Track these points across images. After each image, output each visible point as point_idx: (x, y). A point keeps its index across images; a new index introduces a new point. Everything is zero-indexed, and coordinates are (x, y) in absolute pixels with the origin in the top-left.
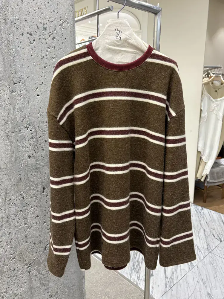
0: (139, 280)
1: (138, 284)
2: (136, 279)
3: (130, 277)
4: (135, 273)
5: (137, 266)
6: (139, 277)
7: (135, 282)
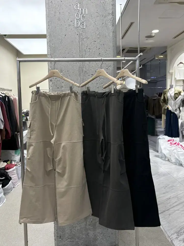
0: (176, 239)
1: (173, 241)
2: (174, 238)
3: (171, 235)
4: (177, 235)
5: (181, 232)
6: (177, 238)
7: (172, 239)
